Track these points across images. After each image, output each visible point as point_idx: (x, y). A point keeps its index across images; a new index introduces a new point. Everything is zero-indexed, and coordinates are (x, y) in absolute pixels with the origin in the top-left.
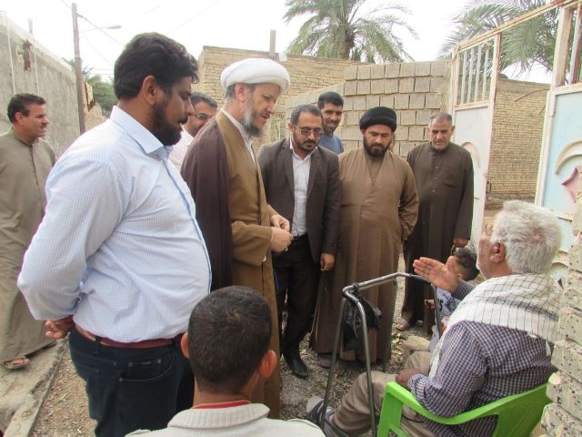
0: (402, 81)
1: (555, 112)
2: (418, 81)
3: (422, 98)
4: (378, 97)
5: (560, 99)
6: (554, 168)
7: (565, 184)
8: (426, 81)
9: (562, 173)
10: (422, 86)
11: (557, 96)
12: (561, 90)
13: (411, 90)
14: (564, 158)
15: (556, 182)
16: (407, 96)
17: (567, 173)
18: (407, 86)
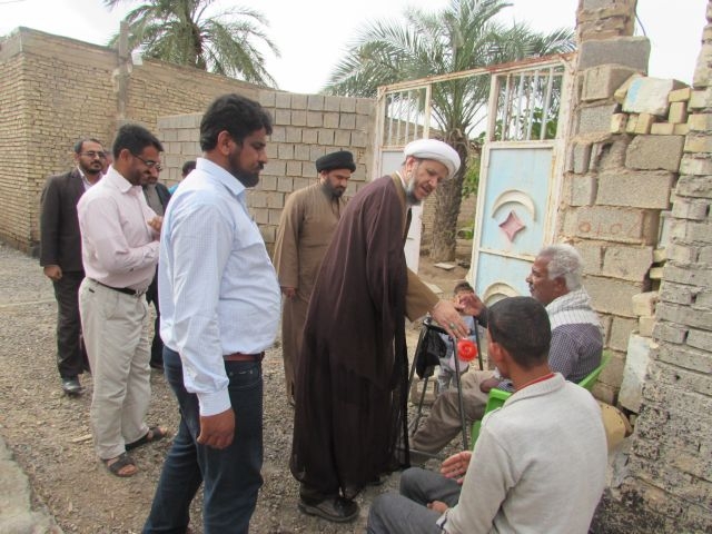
0: (326, 115)
1: (489, 163)
2: (344, 117)
3: (347, 135)
4: (300, 130)
5: (495, 153)
6: (490, 212)
7: (501, 226)
8: (351, 117)
9: (498, 215)
10: (347, 122)
11: (491, 150)
12: (496, 145)
13: (336, 126)
14: (502, 202)
15: (493, 225)
16: (331, 132)
17: (503, 217)
18: (331, 121)
